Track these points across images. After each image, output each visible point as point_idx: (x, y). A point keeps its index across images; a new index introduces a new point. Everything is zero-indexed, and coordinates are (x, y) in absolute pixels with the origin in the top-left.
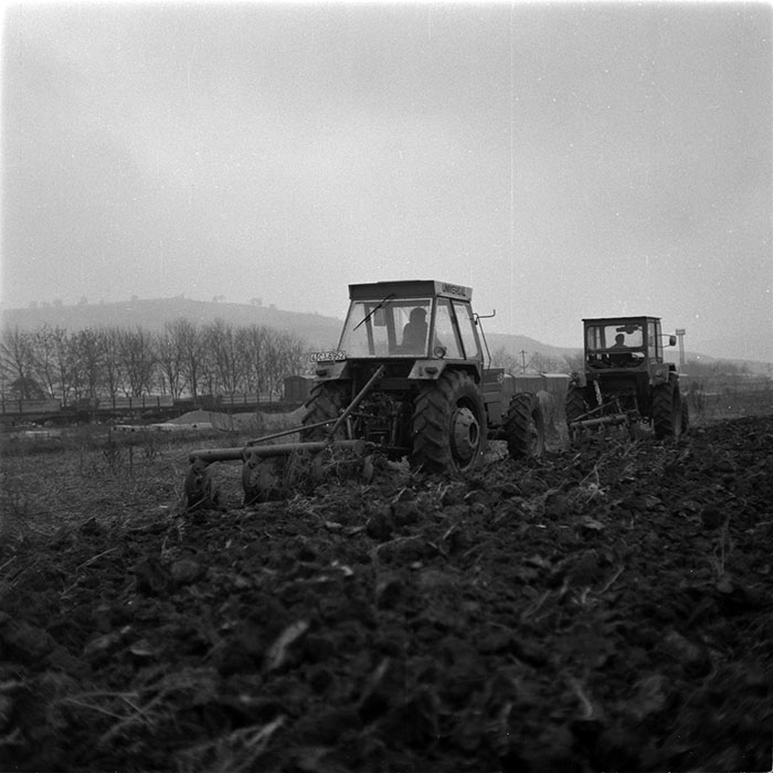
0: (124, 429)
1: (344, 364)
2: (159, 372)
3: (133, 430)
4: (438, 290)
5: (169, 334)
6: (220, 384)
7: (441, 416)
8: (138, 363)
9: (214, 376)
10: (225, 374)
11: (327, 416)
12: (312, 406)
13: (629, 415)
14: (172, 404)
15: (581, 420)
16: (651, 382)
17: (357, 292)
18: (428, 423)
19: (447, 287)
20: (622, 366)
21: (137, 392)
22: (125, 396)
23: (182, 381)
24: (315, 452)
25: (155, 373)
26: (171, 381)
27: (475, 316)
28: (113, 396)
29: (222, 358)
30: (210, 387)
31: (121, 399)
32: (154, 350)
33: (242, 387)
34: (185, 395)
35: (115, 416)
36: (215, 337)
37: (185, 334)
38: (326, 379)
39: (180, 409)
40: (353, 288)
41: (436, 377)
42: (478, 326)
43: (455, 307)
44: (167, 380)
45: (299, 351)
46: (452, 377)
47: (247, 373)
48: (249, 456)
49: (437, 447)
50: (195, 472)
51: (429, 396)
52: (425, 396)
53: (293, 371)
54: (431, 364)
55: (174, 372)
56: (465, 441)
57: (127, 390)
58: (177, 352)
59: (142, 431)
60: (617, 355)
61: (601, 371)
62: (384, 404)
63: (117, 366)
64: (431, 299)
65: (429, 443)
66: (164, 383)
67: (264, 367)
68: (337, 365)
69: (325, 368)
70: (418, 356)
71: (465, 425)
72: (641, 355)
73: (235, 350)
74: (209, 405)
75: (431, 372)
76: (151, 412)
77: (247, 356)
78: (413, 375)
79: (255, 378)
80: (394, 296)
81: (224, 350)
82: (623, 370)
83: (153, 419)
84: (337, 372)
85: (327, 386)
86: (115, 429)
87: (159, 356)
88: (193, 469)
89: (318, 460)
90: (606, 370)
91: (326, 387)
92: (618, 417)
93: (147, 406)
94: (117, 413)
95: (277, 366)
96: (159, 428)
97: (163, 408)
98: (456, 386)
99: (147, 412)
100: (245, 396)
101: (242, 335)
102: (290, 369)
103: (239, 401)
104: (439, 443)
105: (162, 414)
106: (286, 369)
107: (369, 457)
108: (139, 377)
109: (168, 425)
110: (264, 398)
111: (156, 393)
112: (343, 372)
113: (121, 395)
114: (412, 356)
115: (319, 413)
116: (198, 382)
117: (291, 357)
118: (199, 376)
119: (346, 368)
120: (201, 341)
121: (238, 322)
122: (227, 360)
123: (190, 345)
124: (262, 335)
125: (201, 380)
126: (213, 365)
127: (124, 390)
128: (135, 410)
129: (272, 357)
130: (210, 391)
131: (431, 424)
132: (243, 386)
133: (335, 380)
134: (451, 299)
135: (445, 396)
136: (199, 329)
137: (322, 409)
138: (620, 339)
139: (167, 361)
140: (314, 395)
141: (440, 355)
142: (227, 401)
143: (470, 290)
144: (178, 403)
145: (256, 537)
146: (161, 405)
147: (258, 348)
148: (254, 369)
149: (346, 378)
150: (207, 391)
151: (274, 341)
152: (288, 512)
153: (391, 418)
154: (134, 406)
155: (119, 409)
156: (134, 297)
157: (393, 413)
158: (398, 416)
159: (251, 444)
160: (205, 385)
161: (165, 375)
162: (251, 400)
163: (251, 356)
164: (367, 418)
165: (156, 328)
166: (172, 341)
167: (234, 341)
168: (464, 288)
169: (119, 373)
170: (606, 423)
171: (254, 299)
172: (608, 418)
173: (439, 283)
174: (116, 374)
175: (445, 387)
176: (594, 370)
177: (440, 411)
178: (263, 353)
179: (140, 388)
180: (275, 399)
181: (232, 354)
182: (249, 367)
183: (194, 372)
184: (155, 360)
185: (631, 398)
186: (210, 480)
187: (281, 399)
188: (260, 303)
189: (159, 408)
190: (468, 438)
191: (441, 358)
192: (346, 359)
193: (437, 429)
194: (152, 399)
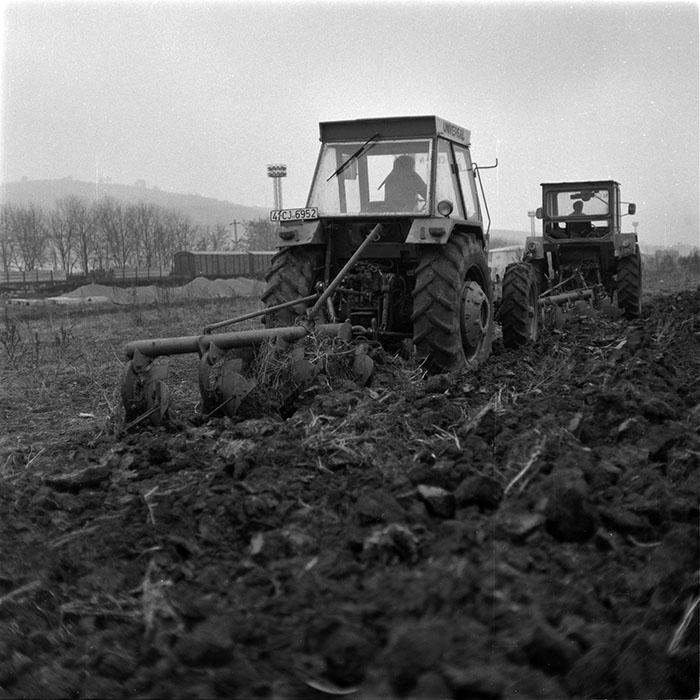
0: (19, 303)
1: (317, 224)
2: (51, 247)
3: (28, 304)
4: (439, 129)
5: (60, 210)
6: (111, 259)
7: (452, 293)
8: (30, 239)
9: (104, 251)
10: (115, 250)
11: (296, 291)
12: (275, 279)
13: (594, 289)
14: (65, 279)
15: (548, 295)
16: (616, 254)
17: (330, 132)
18: (435, 301)
19: (449, 127)
20: (583, 236)
21: (30, 267)
22: (18, 270)
23: (74, 255)
24: (291, 340)
25: (48, 249)
26: (63, 256)
27: (474, 166)
28: (6, 270)
29: (112, 235)
30: (101, 262)
31: (15, 273)
32: (46, 226)
33: (131, 263)
34: (77, 270)
35: (9, 290)
36: (105, 215)
37: (75, 212)
38: (293, 243)
39: (72, 284)
40: (324, 127)
41: (444, 240)
42: (477, 179)
43: (457, 154)
44: (59, 256)
45: (186, 228)
46: (460, 241)
47: (137, 249)
48: (207, 347)
49: (447, 332)
50: (135, 371)
51: (435, 266)
52: (429, 265)
53: (180, 248)
54: (435, 224)
55: (65, 248)
56: (476, 324)
57: (20, 265)
58: (68, 228)
59: (36, 305)
60: (576, 224)
61: (560, 241)
62: (369, 276)
63: (10, 241)
64: (431, 141)
65: (438, 327)
66: (55, 257)
67: (152, 243)
68: (307, 226)
69: (292, 229)
70: (415, 214)
71: (476, 304)
72: (604, 224)
73: (124, 227)
74: (103, 279)
75: (437, 234)
76: (44, 285)
77: (136, 232)
78: (411, 238)
79: (143, 253)
80: (378, 137)
81: (114, 227)
82: (586, 240)
83: (46, 293)
84: (308, 235)
85: (294, 253)
86: (10, 303)
87: (52, 233)
88: (132, 368)
89: (299, 352)
90: (567, 241)
91: (292, 253)
92: (585, 292)
93: (40, 279)
94: (11, 287)
95: (165, 242)
96: (54, 302)
97: (56, 282)
98: (466, 254)
99: (41, 286)
100: (136, 271)
101: (131, 213)
102: (177, 246)
103: (130, 275)
104: (449, 327)
105: (55, 288)
106: (173, 245)
107: (362, 346)
108: (31, 252)
109: (62, 299)
110: (155, 273)
111: (48, 267)
112: (315, 235)
113: (13, 269)
114: (408, 213)
115: (285, 287)
116: (90, 256)
117: (178, 234)
118: (90, 251)
119: (319, 230)
120: (91, 217)
121: (126, 200)
122: (117, 237)
123: (81, 222)
124: (150, 212)
125: (92, 255)
126: (103, 241)
127: (18, 265)
128: (29, 284)
129: (159, 233)
130: (101, 266)
131: (440, 302)
132: (133, 261)
133: (303, 246)
134: (452, 143)
135: (456, 266)
136: (89, 206)
137: (289, 283)
138: (578, 207)
139: (59, 237)
140: (276, 264)
141: (445, 213)
142: (118, 276)
143: (469, 133)
144: (70, 277)
145: (275, 502)
146: (55, 279)
147: (146, 225)
148: (143, 245)
149: (320, 242)
150: (97, 266)
151: (162, 217)
152: (307, 448)
153: (379, 294)
154: (27, 280)
155: (12, 284)
156: (25, 178)
157: (383, 288)
158: (390, 292)
159: (209, 331)
160: (95, 260)
161: (57, 251)
162: (142, 274)
163: (140, 231)
164: (346, 295)
165: (48, 206)
166: (64, 218)
167: (123, 218)
168: (463, 130)
169: (12, 248)
170: (573, 300)
171: (140, 181)
172: (574, 294)
173: (439, 119)
174: (9, 249)
175: (454, 253)
176: (554, 241)
177: (450, 285)
178: (151, 231)
179: (33, 262)
180: (165, 273)
181: (122, 231)
182: (138, 244)
183: (85, 247)
184: (47, 236)
185: (593, 271)
186: (158, 385)
187: (171, 274)
188: (144, 184)
189: (52, 282)
190: (479, 321)
191: (447, 216)
192: (319, 218)
193: (448, 308)
194: (45, 274)
